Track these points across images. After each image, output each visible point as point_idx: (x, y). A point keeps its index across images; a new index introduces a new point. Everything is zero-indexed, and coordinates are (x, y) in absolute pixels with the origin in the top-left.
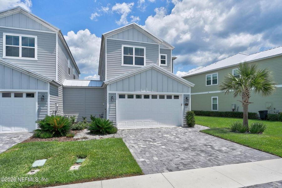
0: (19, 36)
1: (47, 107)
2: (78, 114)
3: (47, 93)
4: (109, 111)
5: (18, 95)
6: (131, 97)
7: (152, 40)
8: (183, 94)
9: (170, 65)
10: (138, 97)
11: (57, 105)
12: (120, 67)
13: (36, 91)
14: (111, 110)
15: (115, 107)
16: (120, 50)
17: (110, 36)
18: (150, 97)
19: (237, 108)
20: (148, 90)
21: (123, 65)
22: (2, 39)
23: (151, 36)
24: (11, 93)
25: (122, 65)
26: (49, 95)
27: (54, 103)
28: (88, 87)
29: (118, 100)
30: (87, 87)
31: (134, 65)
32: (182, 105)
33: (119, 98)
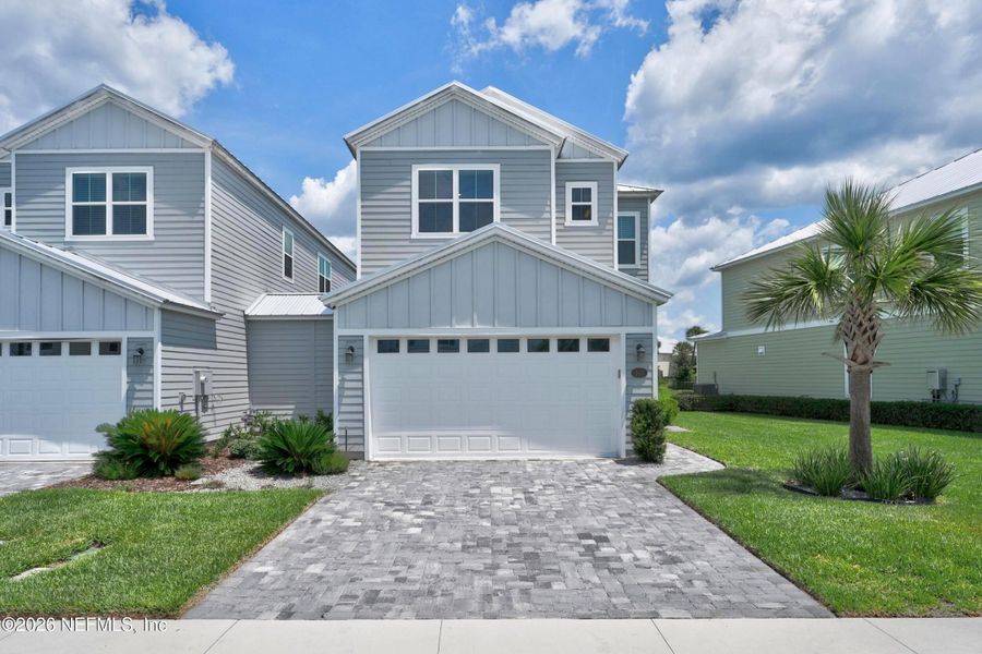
0: (105, 174)
1: (152, 383)
2: (292, 407)
3: (151, 340)
4: (341, 396)
5: (80, 348)
6: (418, 346)
7: (524, 134)
8: (624, 331)
9: (610, 221)
10: (449, 345)
11: (202, 378)
12: (407, 243)
13: (122, 336)
14: (347, 393)
15: (359, 385)
16: (407, 183)
17: (374, 138)
18: (493, 346)
19: (950, 387)
20: (481, 322)
21: (416, 234)
22: (62, 187)
23: (518, 121)
24: (60, 344)
25: (413, 236)
26: (159, 347)
27: (191, 371)
28: (321, 315)
29: (372, 360)
30: (317, 315)
31: (456, 232)
32: (619, 377)
33: (379, 352)
